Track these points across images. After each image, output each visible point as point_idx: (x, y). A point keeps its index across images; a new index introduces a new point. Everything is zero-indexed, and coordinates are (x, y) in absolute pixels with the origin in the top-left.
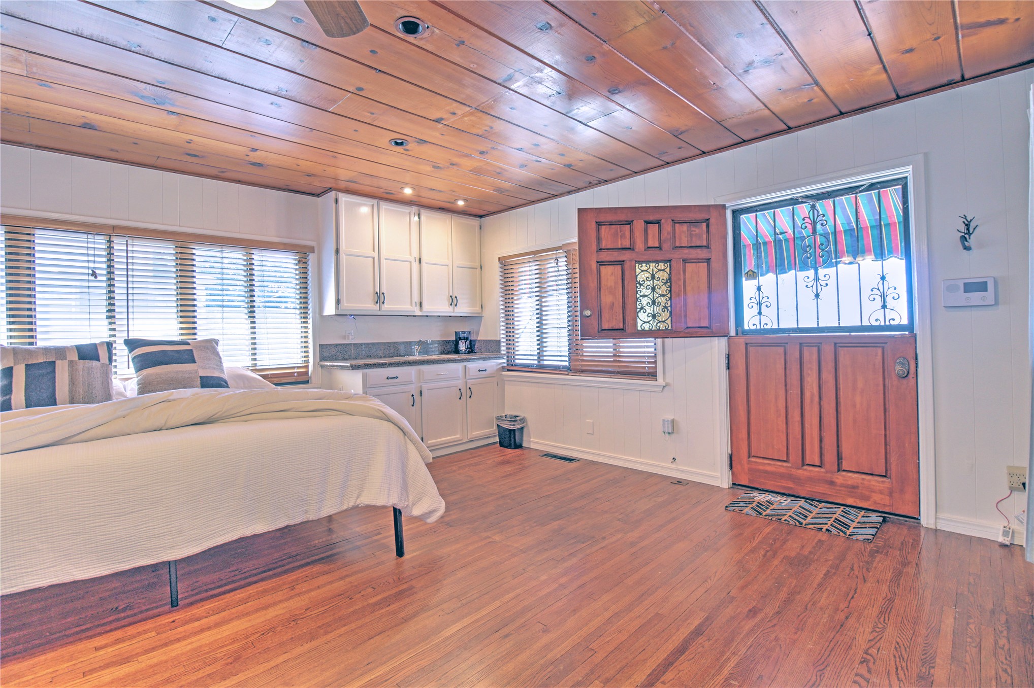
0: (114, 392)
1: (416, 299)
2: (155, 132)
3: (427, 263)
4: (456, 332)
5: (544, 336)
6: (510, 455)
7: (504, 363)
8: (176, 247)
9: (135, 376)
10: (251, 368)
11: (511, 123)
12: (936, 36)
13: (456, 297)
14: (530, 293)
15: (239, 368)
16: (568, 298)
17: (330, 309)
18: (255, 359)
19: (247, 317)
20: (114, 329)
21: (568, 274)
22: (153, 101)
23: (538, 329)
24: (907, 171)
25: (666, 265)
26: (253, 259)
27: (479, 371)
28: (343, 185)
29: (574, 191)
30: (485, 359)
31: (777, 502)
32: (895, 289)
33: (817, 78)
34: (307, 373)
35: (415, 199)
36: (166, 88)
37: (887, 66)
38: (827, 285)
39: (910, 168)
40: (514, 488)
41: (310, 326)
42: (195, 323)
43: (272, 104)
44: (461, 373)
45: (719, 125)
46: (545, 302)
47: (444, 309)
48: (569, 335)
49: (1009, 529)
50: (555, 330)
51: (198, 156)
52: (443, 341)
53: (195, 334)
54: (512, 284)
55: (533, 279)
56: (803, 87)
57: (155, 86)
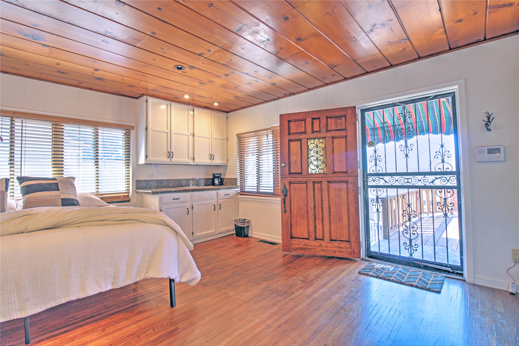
0: (7, 208)
1: (191, 155)
2: (37, 58)
3: (197, 136)
4: (213, 174)
5: (261, 176)
6: (241, 241)
7: (239, 190)
8: (53, 124)
9: (22, 198)
10: (95, 193)
11: (242, 57)
12: (475, 12)
13: (213, 155)
14: (253, 153)
15: (88, 193)
16: (273, 156)
17: (142, 161)
18: (98, 188)
19: (94, 164)
20: (13, 171)
21: (273, 143)
22: (32, 37)
23: (257, 172)
24: (455, 88)
25: (324, 140)
26: (98, 132)
27: (225, 195)
28: (150, 92)
29: (277, 99)
30: (228, 188)
31: (386, 268)
32: (449, 152)
33: (409, 36)
34: (128, 196)
35: (191, 101)
36: (38, 29)
37: (447, 30)
38: (412, 149)
39: (456, 87)
40: (243, 261)
41: (131, 170)
42: (62, 167)
43: (103, 41)
44: (215, 197)
45: (355, 62)
46: (261, 158)
47: (207, 161)
48: (273, 176)
49: (515, 284)
50: (267, 173)
51: (65, 73)
52: (206, 179)
53: (62, 174)
54: (244, 148)
55: (254, 146)
56: (401, 41)
57: (31, 27)
